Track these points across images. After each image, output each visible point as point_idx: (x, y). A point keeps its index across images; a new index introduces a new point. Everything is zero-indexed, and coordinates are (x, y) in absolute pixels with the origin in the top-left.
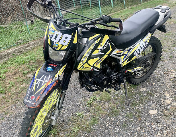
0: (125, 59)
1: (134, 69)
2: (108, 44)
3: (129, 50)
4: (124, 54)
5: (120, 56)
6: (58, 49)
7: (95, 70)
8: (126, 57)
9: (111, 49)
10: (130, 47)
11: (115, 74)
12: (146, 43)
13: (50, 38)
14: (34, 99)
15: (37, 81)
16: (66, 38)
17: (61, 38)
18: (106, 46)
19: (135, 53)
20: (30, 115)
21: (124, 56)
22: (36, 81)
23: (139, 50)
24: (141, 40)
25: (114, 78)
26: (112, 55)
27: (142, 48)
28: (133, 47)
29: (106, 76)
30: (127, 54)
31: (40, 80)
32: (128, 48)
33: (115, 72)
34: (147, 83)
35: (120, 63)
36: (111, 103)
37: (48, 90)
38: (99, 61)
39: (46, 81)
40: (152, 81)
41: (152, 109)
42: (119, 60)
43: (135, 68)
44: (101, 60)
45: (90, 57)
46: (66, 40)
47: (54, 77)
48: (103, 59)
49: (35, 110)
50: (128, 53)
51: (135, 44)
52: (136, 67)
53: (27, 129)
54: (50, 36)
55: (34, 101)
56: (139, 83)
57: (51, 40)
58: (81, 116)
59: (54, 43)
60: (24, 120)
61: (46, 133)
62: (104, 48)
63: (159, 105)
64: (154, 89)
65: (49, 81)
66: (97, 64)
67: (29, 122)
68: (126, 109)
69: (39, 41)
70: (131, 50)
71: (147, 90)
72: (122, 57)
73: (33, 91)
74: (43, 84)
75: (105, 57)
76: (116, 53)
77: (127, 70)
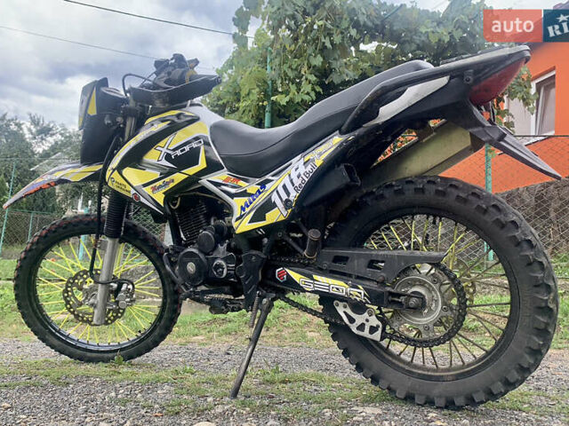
0: (248, 209)
1: (313, 279)
2: (195, 146)
3: (263, 185)
4: (244, 194)
5: (231, 195)
7: (144, 201)
9: (202, 164)
10: (268, 177)
11: (222, 256)
12: (309, 167)
18: (187, 148)
19: (275, 198)
21: (246, 199)
23: (284, 187)
26: (204, 181)
27: (293, 185)
30: (257, 196)
38: (160, 182)
43: (315, 277)
44: (168, 183)
62: (179, 153)
66: (154, 189)
70: (268, 186)
72: (239, 201)
75: (178, 177)
76: (221, 181)
77: (288, 270)
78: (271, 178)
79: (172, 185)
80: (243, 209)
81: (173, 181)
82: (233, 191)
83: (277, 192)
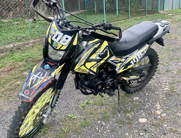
0: (121, 66)
2: (106, 50)
3: (126, 59)
4: (120, 62)
5: (117, 63)
6: (58, 48)
7: (91, 73)
9: (109, 55)
10: (127, 56)
11: (110, 80)
12: (143, 54)
13: (51, 37)
14: (28, 93)
15: (34, 77)
16: (67, 39)
17: (61, 38)
18: (104, 51)
19: (132, 62)
20: (23, 109)
21: (121, 63)
22: (32, 76)
23: (135, 59)
24: (138, 50)
25: (108, 84)
26: (109, 61)
27: (138, 58)
28: (130, 55)
29: (101, 80)
31: (36, 76)
32: (126, 57)
33: (111, 78)
34: (141, 93)
35: (117, 69)
36: (104, 108)
37: (43, 87)
38: (96, 65)
39: (42, 78)
40: (145, 91)
41: (142, 118)
42: (116, 67)
43: (130, 77)
44: (99, 64)
45: (88, 60)
47: (50, 75)
49: (28, 105)
50: (125, 61)
51: (133, 53)
52: (131, 75)
53: (18, 123)
54: (52, 35)
55: (28, 96)
56: (133, 92)
57: (51, 38)
58: (73, 118)
59: (55, 42)
60: (16, 113)
61: (36, 131)
62: (102, 53)
63: (150, 115)
64: (147, 99)
65: (45, 78)
66: (94, 68)
67: (21, 116)
68: (117, 115)
69: (39, 40)
70: (128, 59)
71: (140, 100)
72: (119, 64)
73: (28, 85)
74: (38, 80)
75: (102, 62)
76: (114, 60)
77: (123, 78)
78: (129, 56)
79: (99, 65)
80: (120, 66)
81: (100, 63)
82: (117, 62)
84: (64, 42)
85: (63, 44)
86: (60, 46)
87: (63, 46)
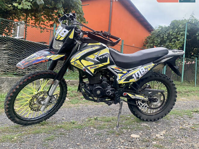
1: (135, 95)
2: (106, 56)
3: (128, 71)
4: (122, 73)
6: (57, 39)
7: (87, 71)
8: (124, 76)
9: (108, 62)
11: (110, 89)
12: (147, 70)
14: (24, 63)
16: (65, 32)
17: (61, 31)
18: (104, 57)
19: (134, 76)
23: (138, 74)
24: (142, 66)
25: (108, 92)
26: (109, 67)
27: (141, 73)
28: (133, 69)
30: (126, 74)
32: (128, 70)
38: (94, 66)
41: (136, 134)
42: (117, 77)
43: (136, 95)
46: (64, 33)
47: (46, 56)
48: (98, 66)
51: (136, 68)
55: (22, 64)
62: (101, 58)
65: (40, 57)
66: (91, 68)
70: (130, 72)
72: (120, 75)
75: (100, 65)
77: (128, 94)
78: (131, 70)
80: (121, 77)
82: (118, 72)
83: (135, 74)
84: (63, 34)
85: (62, 36)
86: (59, 37)
87: (61, 37)
